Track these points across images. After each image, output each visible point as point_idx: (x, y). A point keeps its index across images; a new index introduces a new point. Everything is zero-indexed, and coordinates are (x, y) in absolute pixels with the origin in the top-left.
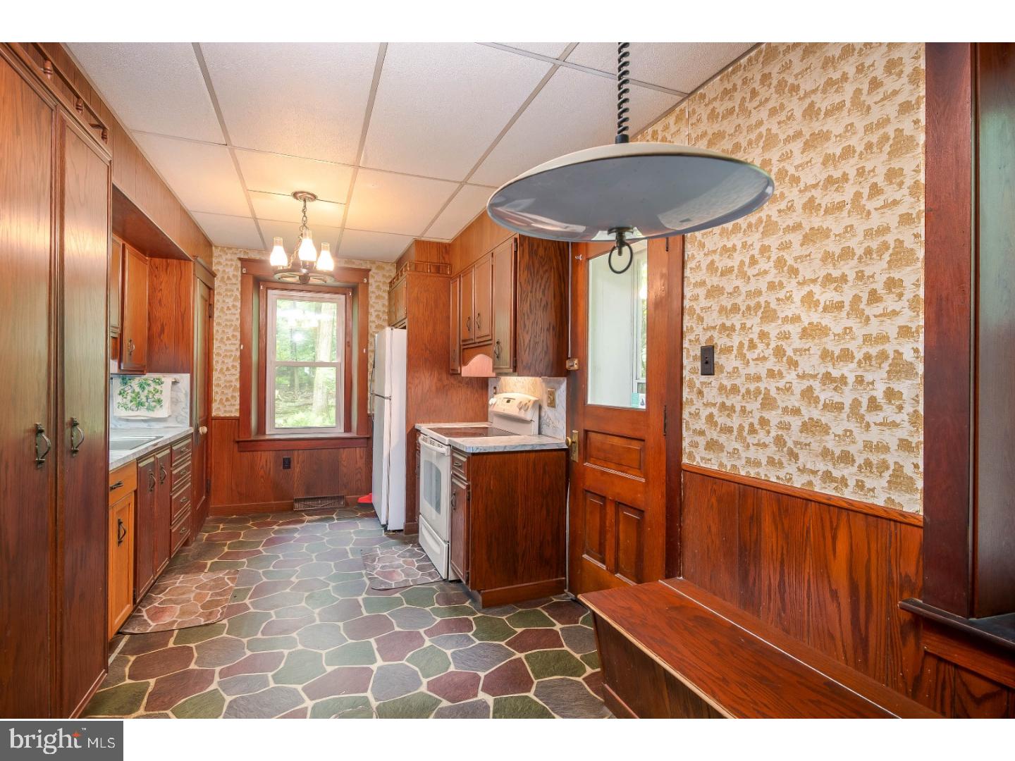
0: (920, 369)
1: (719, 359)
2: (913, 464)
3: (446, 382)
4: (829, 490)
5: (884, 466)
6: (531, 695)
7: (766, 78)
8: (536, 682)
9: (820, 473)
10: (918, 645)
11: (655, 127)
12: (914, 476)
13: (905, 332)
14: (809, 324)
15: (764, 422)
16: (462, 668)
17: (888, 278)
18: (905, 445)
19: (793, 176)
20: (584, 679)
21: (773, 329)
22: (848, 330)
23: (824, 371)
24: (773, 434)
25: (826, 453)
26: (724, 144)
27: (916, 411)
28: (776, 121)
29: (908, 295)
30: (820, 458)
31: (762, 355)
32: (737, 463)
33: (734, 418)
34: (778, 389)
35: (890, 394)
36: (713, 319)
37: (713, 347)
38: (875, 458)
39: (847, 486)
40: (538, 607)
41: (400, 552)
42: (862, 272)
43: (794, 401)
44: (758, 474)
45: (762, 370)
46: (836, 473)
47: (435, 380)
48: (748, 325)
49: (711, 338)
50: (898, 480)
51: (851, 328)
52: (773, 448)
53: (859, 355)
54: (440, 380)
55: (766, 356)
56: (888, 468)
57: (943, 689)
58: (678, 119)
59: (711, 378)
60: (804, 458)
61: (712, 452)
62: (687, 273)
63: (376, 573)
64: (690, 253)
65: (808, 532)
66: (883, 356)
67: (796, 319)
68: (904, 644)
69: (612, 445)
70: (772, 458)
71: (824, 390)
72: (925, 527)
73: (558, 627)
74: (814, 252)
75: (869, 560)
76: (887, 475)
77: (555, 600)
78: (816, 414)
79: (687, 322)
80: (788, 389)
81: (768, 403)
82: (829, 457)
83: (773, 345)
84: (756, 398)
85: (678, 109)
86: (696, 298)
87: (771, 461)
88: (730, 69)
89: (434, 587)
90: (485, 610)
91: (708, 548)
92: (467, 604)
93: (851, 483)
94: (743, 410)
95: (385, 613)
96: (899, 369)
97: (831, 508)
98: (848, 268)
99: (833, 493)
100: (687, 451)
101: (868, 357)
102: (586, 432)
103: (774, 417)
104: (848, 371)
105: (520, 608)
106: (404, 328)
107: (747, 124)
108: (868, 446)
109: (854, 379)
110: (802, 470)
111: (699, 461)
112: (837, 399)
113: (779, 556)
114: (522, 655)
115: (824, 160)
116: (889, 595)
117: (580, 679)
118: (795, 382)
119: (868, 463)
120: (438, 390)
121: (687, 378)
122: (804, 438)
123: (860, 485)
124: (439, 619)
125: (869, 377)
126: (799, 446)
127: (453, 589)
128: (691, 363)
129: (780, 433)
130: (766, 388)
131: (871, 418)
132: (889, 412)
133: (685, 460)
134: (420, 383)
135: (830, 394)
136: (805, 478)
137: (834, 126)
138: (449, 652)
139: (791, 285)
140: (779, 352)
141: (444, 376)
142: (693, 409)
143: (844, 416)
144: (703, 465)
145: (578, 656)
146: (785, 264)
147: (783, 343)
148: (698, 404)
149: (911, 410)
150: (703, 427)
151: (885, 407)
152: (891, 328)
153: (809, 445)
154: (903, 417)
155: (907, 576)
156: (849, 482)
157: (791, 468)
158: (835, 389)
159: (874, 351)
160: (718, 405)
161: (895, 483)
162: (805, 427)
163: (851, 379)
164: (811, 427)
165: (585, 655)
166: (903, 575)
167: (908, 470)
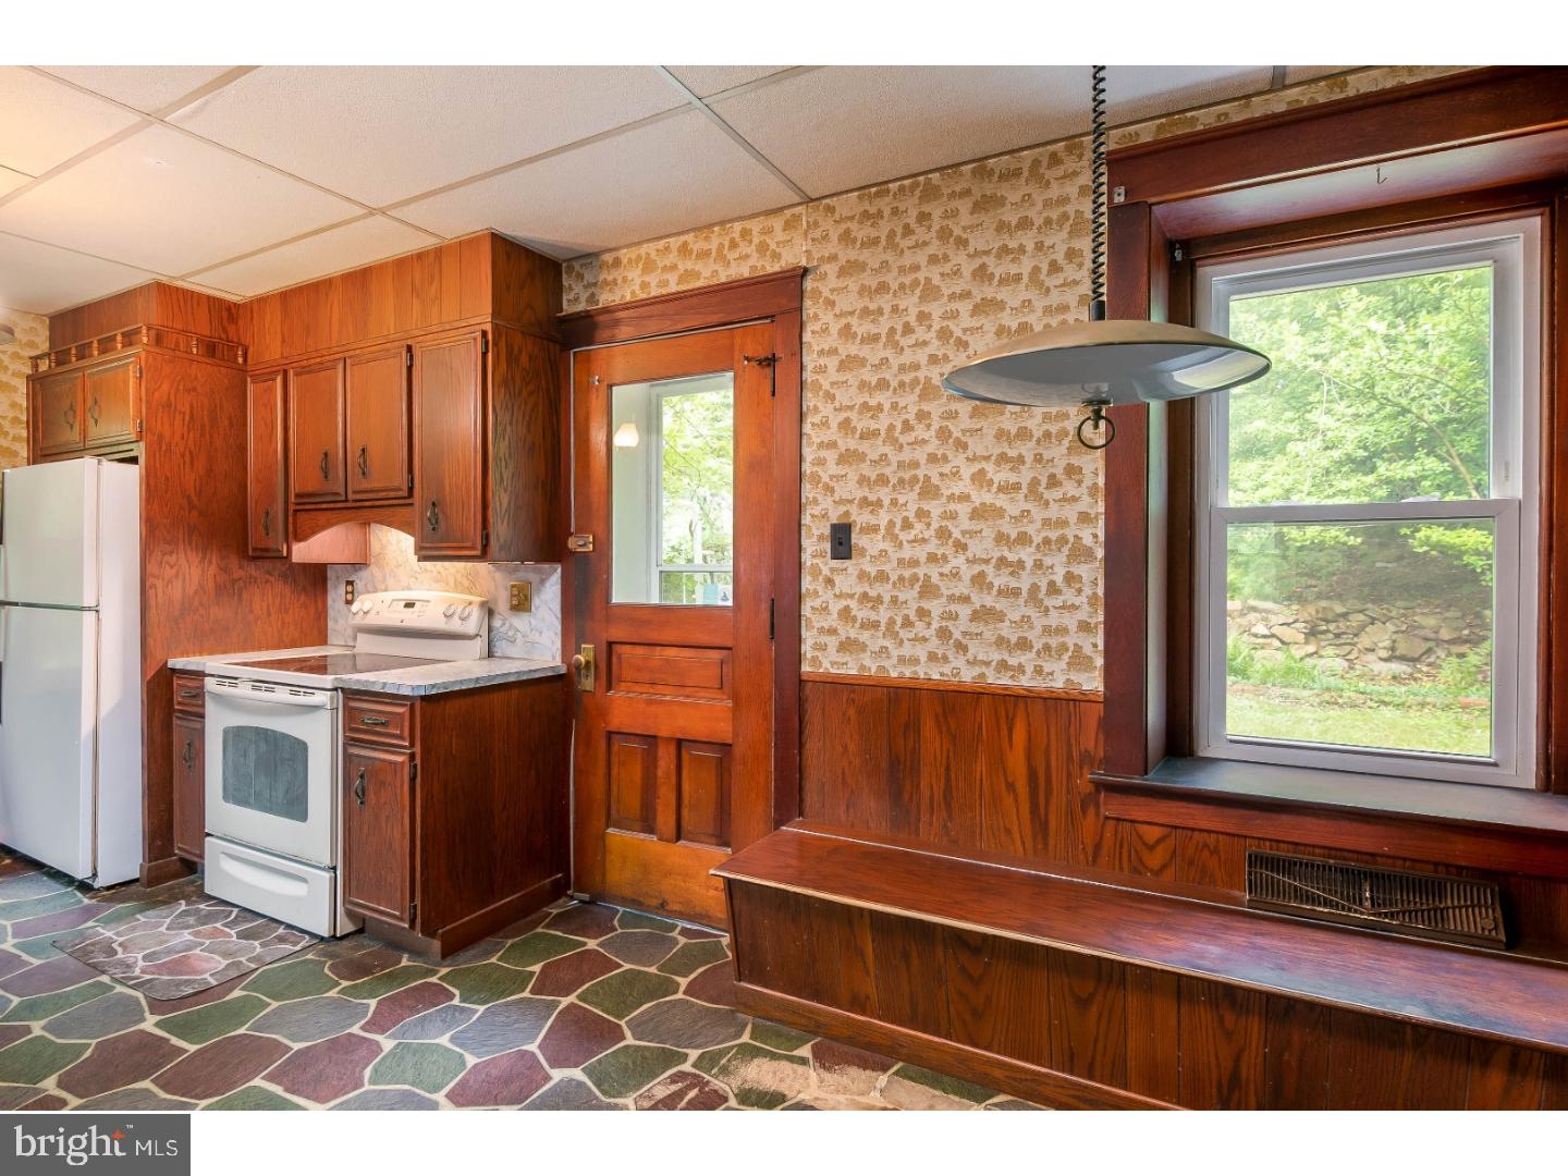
0: (1100, 553)
1: (857, 539)
2: (1094, 645)
3: (238, 574)
4: (1005, 680)
5: (1063, 648)
6: (630, 1040)
7: (923, 217)
8: (622, 1023)
9: (994, 664)
10: (1097, 814)
11: (748, 224)
12: (1093, 655)
13: (1084, 518)
14: (981, 504)
15: (922, 613)
16: (487, 1053)
17: (1068, 464)
18: (1084, 627)
19: (959, 339)
20: (685, 993)
21: (935, 508)
22: (1026, 513)
23: (998, 554)
24: (935, 625)
25: (1001, 642)
26: (864, 279)
27: (1095, 594)
28: (938, 271)
29: (1088, 482)
30: (994, 647)
31: (920, 536)
32: (886, 664)
33: (881, 611)
34: (941, 574)
35: (1070, 578)
36: (850, 489)
37: (850, 525)
38: (1054, 642)
39: (1024, 672)
40: (535, 927)
41: (168, 920)
42: (1041, 455)
43: (962, 588)
44: (916, 673)
45: (921, 553)
46: (1013, 661)
47: (213, 570)
48: (901, 501)
49: (847, 513)
50: (1079, 661)
51: (1028, 511)
52: (935, 641)
53: (1037, 539)
54: (224, 569)
55: (926, 537)
56: (1067, 650)
57: (1121, 846)
58: (788, 226)
59: (847, 563)
60: (975, 649)
61: (848, 653)
62: (807, 428)
63: (143, 972)
64: (811, 404)
65: (980, 728)
66: (1063, 540)
67: (965, 498)
68: (1085, 818)
69: (667, 660)
70: (934, 653)
71: (999, 575)
72: (1107, 701)
73: (592, 944)
74: (985, 427)
75: (1048, 745)
76: (1066, 657)
77: (555, 912)
78: (989, 601)
79: (808, 491)
80: (955, 575)
81: (928, 590)
82: (1005, 645)
83: (935, 525)
84: (912, 585)
85: (788, 213)
86: (821, 462)
87: (932, 657)
88: (874, 190)
89: (310, 956)
90: (448, 961)
91: (843, 773)
92: (405, 962)
93: (1029, 669)
94: (894, 600)
95: (242, 1031)
96: (1079, 553)
97: (1007, 698)
98: (1027, 449)
99: (1010, 682)
100: (809, 656)
101: (1047, 541)
102: (610, 644)
103: (936, 607)
104: (1027, 555)
105: (508, 938)
106: (134, 460)
107: (898, 264)
108: (1047, 630)
109: (1032, 563)
110: (972, 663)
111: (829, 666)
112: (1013, 584)
113: (944, 761)
114: (572, 999)
115: (997, 330)
116: (1069, 775)
117: (680, 995)
118: (964, 568)
119: (1047, 648)
120: (220, 589)
121: (809, 564)
122: (974, 628)
123: (1039, 671)
124: (373, 1003)
125: (1048, 561)
126: (968, 637)
127: (355, 948)
128: (814, 545)
129: (944, 624)
130: (925, 575)
131: (1050, 602)
132: (1069, 596)
133: (806, 668)
134: (177, 576)
135: (1007, 579)
136: (976, 671)
137: (1011, 296)
138: (444, 1040)
139: (959, 460)
140: (943, 534)
141: (234, 562)
142: (817, 603)
143: (1021, 601)
144: (832, 671)
145: (653, 970)
146: (950, 436)
147: (949, 524)
148: (827, 595)
149: (1090, 592)
150: (834, 624)
151: (1065, 590)
152: (1071, 513)
153: (981, 634)
154: (1082, 600)
155: (1086, 751)
156: (1027, 669)
157: (959, 662)
158: (1012, 574)
159: (1053, 535)
160: (856, 596)
161: (1075, 663)
162: (976, 616)
163: (1029, 564)
164: (983, 615)
165: (662, 965)
166: (1083, 750)
167: (1088, 650)
